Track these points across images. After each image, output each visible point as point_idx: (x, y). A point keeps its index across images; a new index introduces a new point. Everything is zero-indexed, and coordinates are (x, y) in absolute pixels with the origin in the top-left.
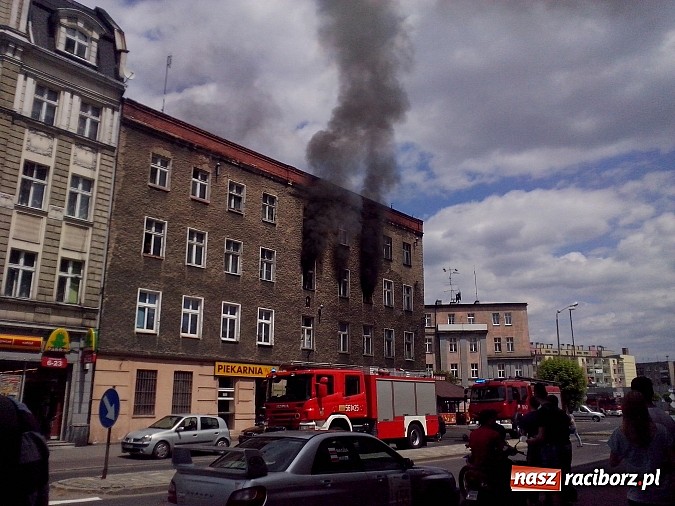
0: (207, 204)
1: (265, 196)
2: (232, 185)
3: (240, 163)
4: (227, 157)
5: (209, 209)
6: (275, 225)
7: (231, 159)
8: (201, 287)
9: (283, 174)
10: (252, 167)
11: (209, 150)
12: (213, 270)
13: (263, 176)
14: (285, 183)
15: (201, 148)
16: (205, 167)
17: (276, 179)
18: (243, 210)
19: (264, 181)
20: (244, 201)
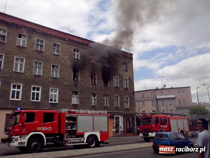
0: (25, 48)
1: (55, 45)
2: (38, 40)
3: (42, 32)
4: (35, 30)
5: (26, 49)
6: (59, 56)
7: (37, 30)
8: (21, 80)
9: (64, 36)
10: (48, 33)
11: (26, 27)
12: (27, 73)
13: (53, 36)
14: (64, 39)
15: (21, 26)
16: (25, 34)
17: (60, 38)
18: (43, 50)
19: (54, 39)
20: (44, 46)
